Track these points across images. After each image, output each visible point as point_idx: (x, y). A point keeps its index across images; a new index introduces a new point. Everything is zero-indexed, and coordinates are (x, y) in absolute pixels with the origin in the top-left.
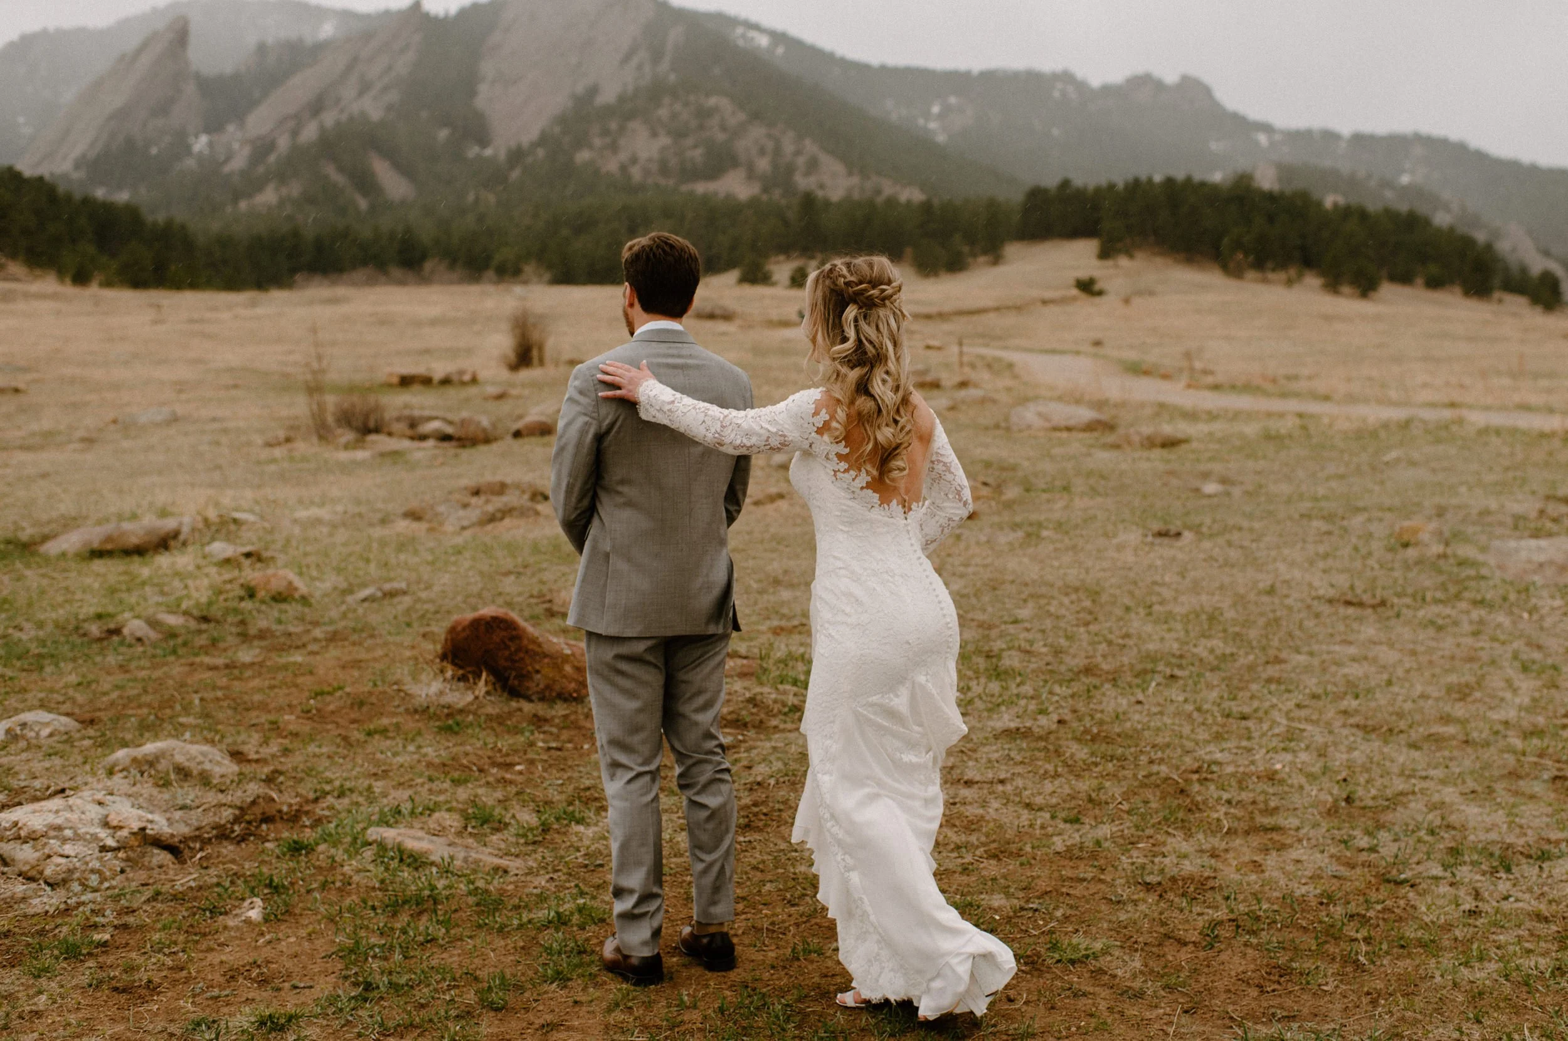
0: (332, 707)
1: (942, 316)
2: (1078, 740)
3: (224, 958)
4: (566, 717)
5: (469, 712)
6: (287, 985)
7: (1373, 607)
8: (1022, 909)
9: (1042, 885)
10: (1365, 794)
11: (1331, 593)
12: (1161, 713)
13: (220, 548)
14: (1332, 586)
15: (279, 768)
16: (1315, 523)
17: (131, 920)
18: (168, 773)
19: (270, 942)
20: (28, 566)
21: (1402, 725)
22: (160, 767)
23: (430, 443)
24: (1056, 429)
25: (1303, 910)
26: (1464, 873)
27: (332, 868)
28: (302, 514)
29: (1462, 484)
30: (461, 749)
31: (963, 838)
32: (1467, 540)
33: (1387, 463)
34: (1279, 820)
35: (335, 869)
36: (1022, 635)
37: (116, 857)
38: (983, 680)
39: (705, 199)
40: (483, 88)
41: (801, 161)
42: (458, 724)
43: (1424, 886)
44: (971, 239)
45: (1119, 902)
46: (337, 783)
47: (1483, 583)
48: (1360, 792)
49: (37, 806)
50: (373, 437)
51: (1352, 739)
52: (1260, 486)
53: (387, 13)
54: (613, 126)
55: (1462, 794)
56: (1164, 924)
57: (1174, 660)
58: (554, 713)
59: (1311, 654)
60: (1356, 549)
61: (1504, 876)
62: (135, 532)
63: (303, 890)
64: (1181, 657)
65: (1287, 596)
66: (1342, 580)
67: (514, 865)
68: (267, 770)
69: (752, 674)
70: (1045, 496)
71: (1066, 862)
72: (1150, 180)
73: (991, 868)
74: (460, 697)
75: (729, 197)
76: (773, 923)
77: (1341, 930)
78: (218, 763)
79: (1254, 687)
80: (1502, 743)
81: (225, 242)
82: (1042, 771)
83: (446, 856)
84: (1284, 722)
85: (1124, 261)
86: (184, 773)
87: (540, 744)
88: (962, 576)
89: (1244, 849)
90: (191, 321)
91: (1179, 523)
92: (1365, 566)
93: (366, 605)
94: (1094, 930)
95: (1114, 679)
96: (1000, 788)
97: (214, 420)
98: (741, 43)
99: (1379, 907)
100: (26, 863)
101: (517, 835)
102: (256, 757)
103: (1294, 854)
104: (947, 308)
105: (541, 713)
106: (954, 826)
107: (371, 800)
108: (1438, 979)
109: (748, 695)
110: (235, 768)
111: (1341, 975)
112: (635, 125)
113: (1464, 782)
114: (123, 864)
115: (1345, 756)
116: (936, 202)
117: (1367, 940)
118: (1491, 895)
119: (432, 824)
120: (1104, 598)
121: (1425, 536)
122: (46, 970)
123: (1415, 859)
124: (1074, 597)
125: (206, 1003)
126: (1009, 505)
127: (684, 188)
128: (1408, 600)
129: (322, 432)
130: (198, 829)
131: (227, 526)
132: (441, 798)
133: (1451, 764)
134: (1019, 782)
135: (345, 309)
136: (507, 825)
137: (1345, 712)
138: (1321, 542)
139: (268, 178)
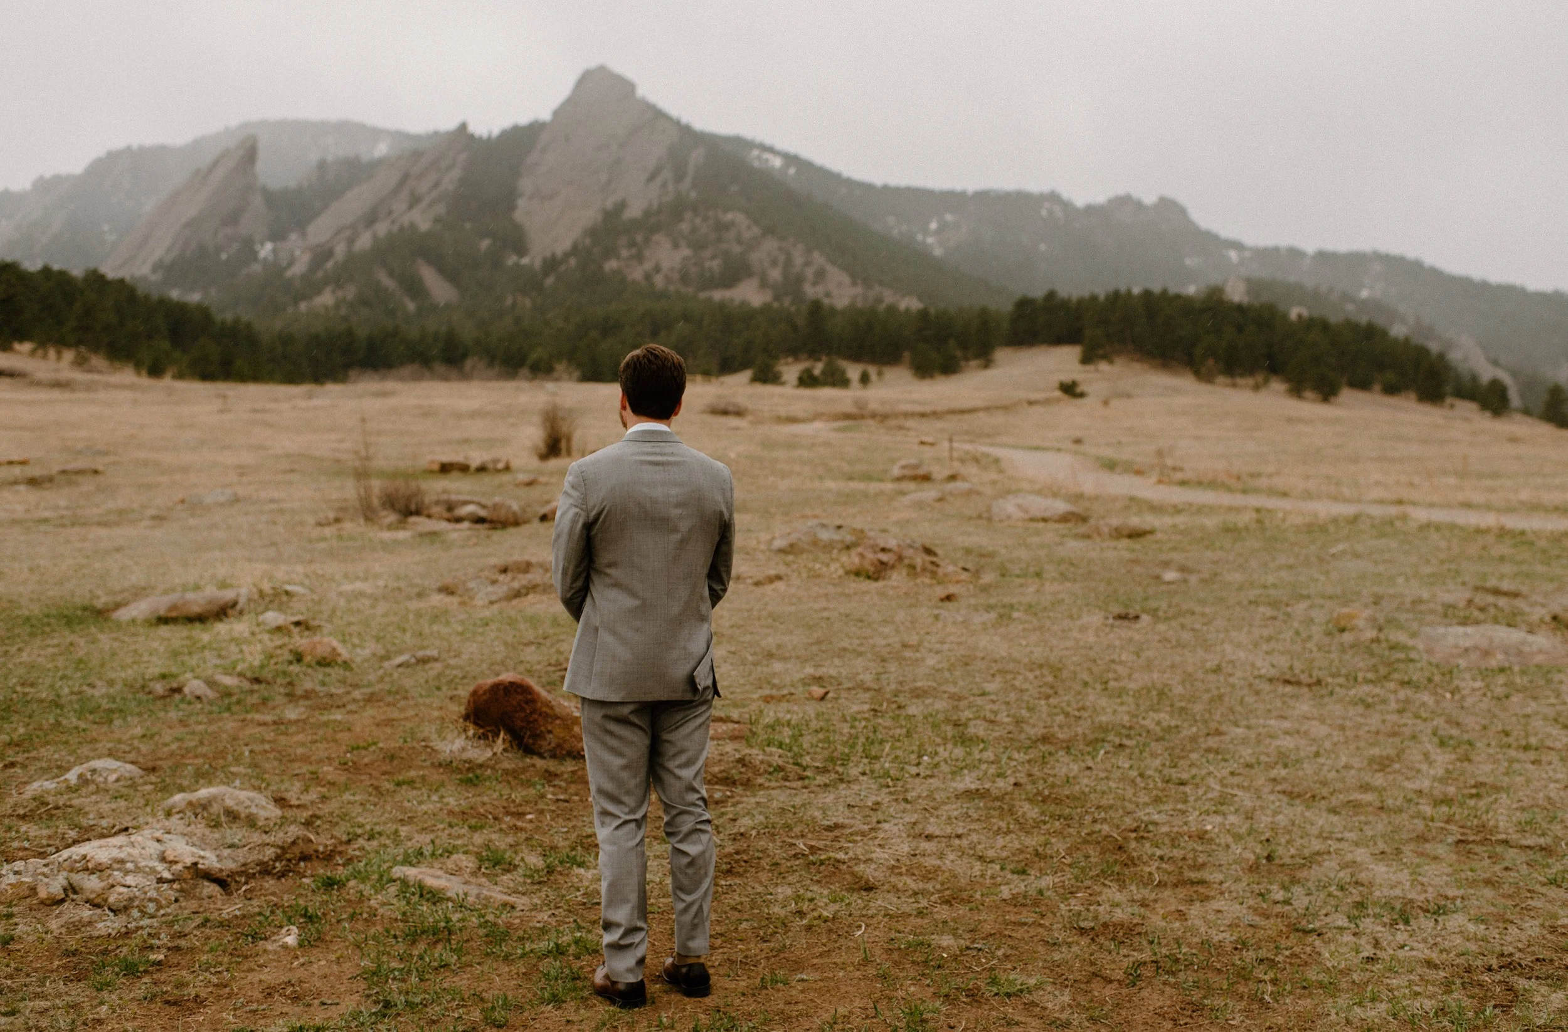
0: (366, 760)
1: (935, 415)
2: (1029, 800)
3: (263, 978)
4: (573, 772)
5: (488, 767)
6: (316, 1002)
7: (1309, 686)
8: (968, 948)
9: (987, 928)
10: (1285, 853)
11: (1273, 672)
12: (1107, 778)
13: (273, 617)
14: (1273, 666)
15: (318, 813)
16: (1261, 609)
17: (182, 943)
18: (219, 816)
19: (303, 964)
20: (102, 631)
21: (1325, 792)
22: (212, 810)
23: (466, 525)
24: (1032, 520)
25: (1219, 954)
26: (1367, 924)
27: (361, 901)
28: (347, 587)
29: (1400, 575)
30: (478, 799)
31: (921, 885)
32: (1400, 627)
33: (1333, 555)
34: (1205, 875)
35: (363, 902)
36: (988, 707)
37: (171, 888)
38: (949, 746)
39: (722, 306)
40: (521, 203)
41: (809, 272)
42: (477, 777)
43: (1330, 935)
44: (964, 346)
45: (1055, 944)
46: (368, 827)
47: (1411, 665)
48: (1280, 851)
49: (103, 842)
50: (413, 519)
51: (1278, 804)
52: (1216, 575)
53: (436, 133)
54: (639, 238)
55: (1372, 854)
56: (1092, 964)
57: (1124, 731)
58: (563, 769)
59: (1249, 727)
60: (1297, 633)
61: (1401, 926)
62: (197, 601)
63: (334, 920)
64: (1131, 728)
65: (1231, 675)
66: (1283, 662)
67: (521, 902)
68: (306, 814)
69: (742, 737)
70: (1018, 581)
71: (1011, 908)
72: (1129, 292)
73: (943, 912)
74: (480, 753)
75: (743, 303)
76: (746, 957)
77: (1251, 971)
78: (263, 808)
79: (1194, 756)
80: (1413, 810)
81: (286, 339)
82: (995, 828)
83: (461, 892)
84: (1218, 787)
85: (1104, 366)
86: (233, 816)
87: (550, 796)
88: (937, 652)
89: (1171, 899)
90: (255, 411)
91: (1138, 608)
92: (1304, 648)
93: (400, 670)
94: (1030, 967)
95: (1068, 748)
96: (957, 842)
97: (272, 501)
98: (756, 164)
99: (1287, 953)
100: (92, 892)
101: (525, 876)
102: (297, 803)
103: (1215, 905)
104: (940, 408)
105: (552, 769)
106: (914, 874)
107: (397, 842)
108: (1333, 1017)
109: (737, 756)
110: (278, 812)
111: (1247, 1012)
112: (657, 237)
113: (1375, 844)
114: (177, 894)
115: (1269, 819)
116: (932, 311)
117: (1274, 982)
118: (1389, 944)
119: (450, 864)
120: (1065, 674)
121: (1360, 623)
122: (108, 984)
123: (1324, 912)
124: (1038, 673)
125: (245, 1016)
126: (985, 589)
127: (703, 295)
128: (1341, 680)
129: (368, 513)
130: (244, 865)
131: (279, 597)
132: (459, 842)
133: (1365, 828)
134: (974, 837)
135: (393, 401)
136: (516, 867)
137: (1274, 780)
138: (1266, 626)
139: (326, 282)
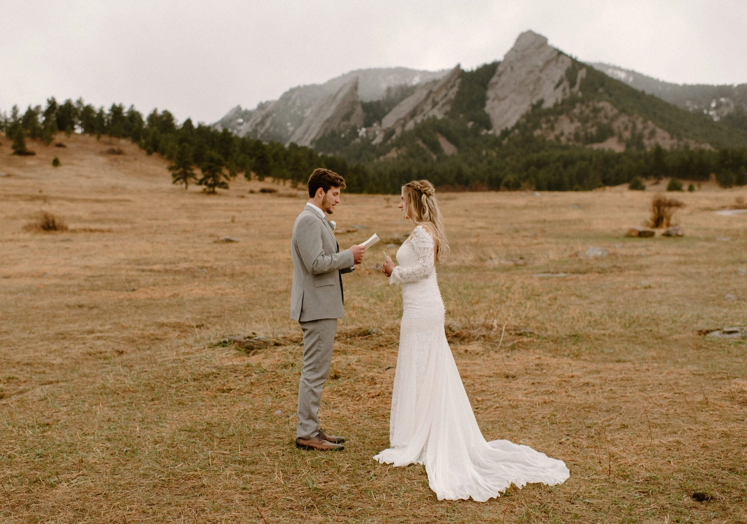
40: (488, 103)
41: (646, 132)
53: (443, 71)
54: (552, 118)
75: (611, 151)
98: (612, 76)
112: (563, 117)
139: (393, 145)
